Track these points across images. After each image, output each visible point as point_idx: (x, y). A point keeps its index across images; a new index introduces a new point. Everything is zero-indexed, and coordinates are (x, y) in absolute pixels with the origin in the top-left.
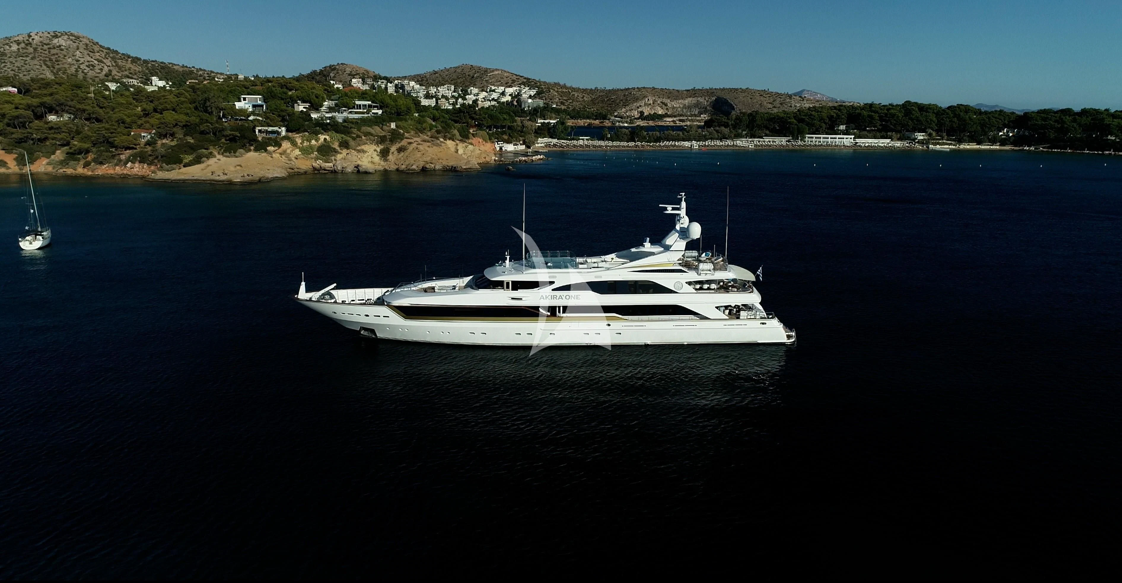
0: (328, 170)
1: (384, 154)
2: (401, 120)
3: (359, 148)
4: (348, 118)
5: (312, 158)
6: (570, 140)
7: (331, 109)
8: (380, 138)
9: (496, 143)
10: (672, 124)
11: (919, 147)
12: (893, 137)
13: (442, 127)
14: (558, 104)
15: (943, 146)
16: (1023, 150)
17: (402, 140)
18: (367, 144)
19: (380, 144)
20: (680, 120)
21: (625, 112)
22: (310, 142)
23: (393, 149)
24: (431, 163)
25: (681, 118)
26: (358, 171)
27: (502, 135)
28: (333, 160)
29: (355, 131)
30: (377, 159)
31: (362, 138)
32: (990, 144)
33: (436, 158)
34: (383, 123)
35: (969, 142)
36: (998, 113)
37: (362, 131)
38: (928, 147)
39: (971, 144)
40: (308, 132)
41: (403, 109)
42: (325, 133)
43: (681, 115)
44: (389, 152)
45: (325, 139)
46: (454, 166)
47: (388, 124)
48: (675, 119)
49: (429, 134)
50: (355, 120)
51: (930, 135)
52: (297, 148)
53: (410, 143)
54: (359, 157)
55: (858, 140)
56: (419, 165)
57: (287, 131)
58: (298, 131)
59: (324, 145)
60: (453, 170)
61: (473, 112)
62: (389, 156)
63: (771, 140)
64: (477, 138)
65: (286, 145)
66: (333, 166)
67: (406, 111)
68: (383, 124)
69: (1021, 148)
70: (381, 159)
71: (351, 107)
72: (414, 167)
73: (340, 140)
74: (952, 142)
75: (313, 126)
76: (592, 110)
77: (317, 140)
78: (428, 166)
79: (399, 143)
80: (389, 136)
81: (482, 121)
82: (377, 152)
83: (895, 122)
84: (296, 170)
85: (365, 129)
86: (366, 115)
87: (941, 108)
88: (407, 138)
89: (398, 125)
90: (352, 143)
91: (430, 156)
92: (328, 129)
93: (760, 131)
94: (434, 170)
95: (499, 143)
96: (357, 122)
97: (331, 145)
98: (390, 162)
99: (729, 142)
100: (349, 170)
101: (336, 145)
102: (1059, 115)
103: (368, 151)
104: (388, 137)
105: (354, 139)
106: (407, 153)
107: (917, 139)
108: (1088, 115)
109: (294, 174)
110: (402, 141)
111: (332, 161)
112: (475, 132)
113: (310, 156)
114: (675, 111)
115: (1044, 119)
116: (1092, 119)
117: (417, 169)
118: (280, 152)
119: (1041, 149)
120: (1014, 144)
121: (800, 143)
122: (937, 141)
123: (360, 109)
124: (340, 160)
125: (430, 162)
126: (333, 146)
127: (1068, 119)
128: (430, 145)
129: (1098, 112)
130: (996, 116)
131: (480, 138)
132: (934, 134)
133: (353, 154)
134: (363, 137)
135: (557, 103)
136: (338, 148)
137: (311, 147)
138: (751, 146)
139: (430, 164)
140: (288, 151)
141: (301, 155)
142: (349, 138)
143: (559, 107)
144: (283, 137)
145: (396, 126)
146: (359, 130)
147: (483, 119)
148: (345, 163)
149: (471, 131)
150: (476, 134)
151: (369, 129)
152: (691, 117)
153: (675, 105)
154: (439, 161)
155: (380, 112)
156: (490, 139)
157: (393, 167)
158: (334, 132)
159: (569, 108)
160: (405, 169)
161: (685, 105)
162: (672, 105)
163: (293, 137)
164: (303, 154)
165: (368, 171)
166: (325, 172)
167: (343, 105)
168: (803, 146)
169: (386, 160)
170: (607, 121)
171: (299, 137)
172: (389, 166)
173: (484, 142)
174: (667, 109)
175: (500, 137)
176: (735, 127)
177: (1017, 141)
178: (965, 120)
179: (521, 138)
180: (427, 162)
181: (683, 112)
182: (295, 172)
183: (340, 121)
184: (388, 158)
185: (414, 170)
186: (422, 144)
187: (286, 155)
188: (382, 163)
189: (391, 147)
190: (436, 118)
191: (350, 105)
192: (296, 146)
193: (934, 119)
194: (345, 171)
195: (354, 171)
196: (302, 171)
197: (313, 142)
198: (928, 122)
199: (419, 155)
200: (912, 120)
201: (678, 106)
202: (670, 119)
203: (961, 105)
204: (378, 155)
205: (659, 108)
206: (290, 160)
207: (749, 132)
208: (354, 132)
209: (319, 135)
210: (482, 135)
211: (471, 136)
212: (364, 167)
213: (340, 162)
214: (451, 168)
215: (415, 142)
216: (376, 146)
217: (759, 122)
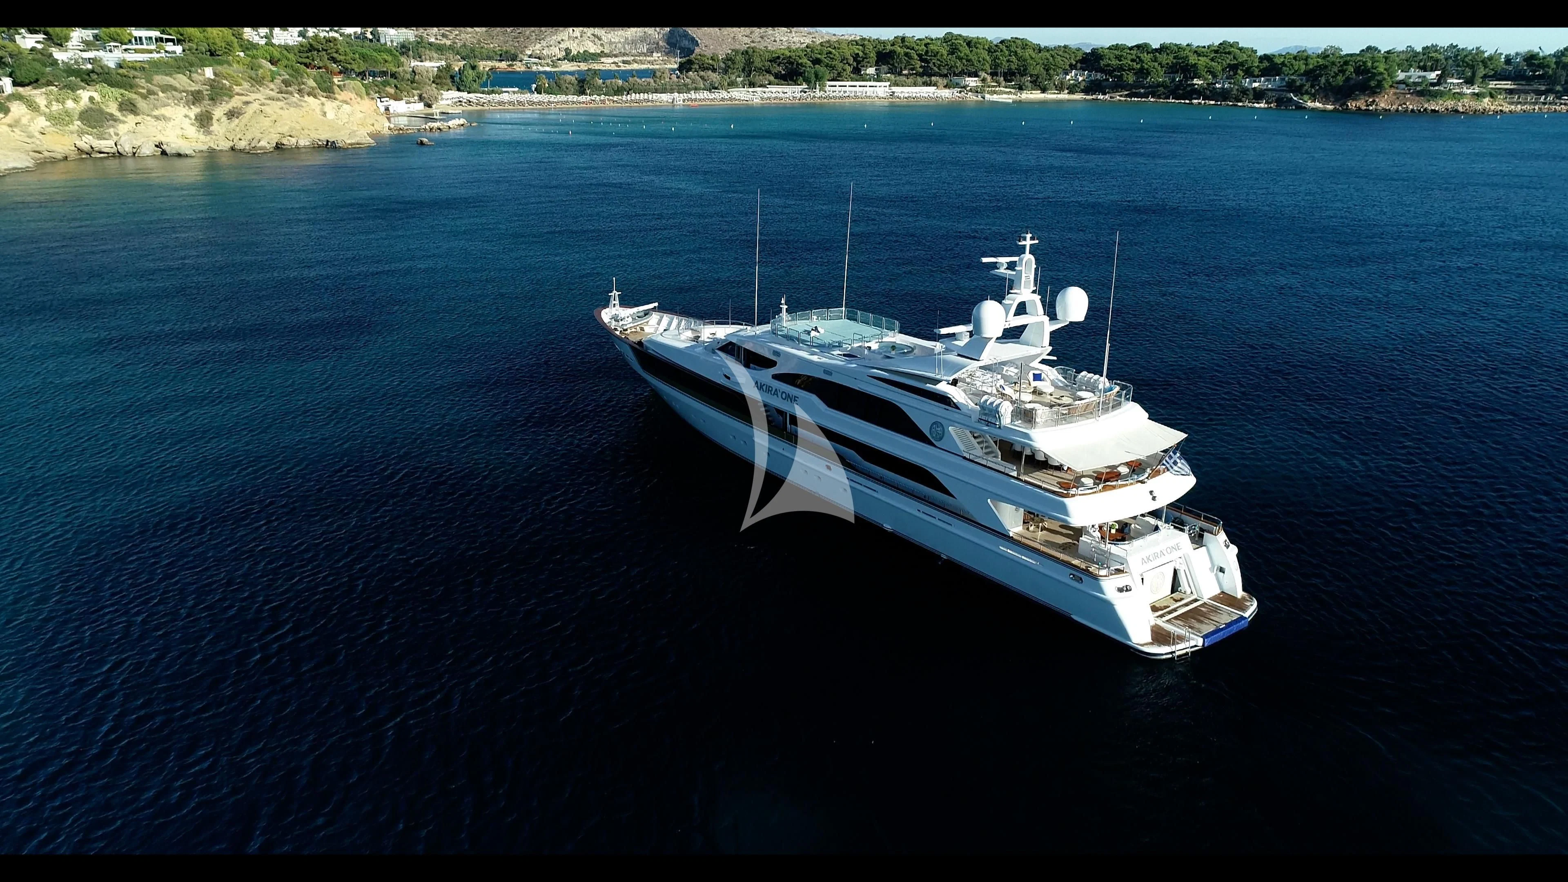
0: (108, 153)
1: (204, 121)
2: (220, 63)
3: (156, 113)
4: (124, 60)
5: (72, 133)
6: (489, 93)
7: (88, 45)
8: (192, 95)
9: (378, 100)
10: (613, 67)
11: (972, 97)
12: (939, 84)
13: (288, 74)
14: (438, 37)
15: (1001, 96)
16: (1097, 99)
17: (231, 97)
18: (168, 105)
19: (194, 104)
20: (624, 62)
21: (541, 49)
22: (63, 103)
23: (219, 112)
24: (290, 136)
25: (625, 58)
26: (164, 153)
27: (385, 87)
28: (112, 134)
29: (142, 82)
30: (192, 131)
31: (158, 95)
32: (1056, 92)
33: (298, 127)
34: (190, 68)
35: (1032, 89)
36: (1063, 49)
37: (155, 82)
38: (984, 98)
39: (1033, 92)
40: (56, 86)
41: (220, 45)
42: (88, 87)
43: (624, 55)
44: (211, 119)
45: (91, 99)
46: (331, 140)
47: (199, 71)
48: (616, 60)
49: (272, 86)
50: (138, 65)
51: (984, 80)
52: (41, 114)
53: (247, 103)
54: (159, 128)
55: (894, 89)
56: (272, 139)
57: (15, 84)
58: (35, 85)
59: (91, 108)
60: (330, 146)
61: (334, 50)
62: (212, 125)
63: (780, 90)
64: (345, 92)
65: (17, 109)
66: (114, 146)
67: (225, 48)
68: (190, 71)
69: (1094, 97)
70: (199, 131)
71: (126, 41)
72: (263, 143)
73: (120, 100)
74: (1012, 90)
75: (65, 75)
76: (492, 46)
77: (76, 100)
78: (285, 142)
79: (227, 102)
80: (208, 90)
81: (350, 64)
82: (190, 119)
83: (939, 62)
84: (46, 154)
85: (159, 79)
86: (155, 56)
87: (991, 42)
88: (238, 94)
89: (217, 72)
90: (141, 104)
91: (287, 124)
92: (93, 81)
93: (761, 77)
94: (297, 148)
95: (382, 100)
96: (144, 68)
97: (104, 107)
98: (216, 135)
99: (724, 94)
100: (148, 149)
101: (112, 108)
102: (1135, 52)
103: (174, 118)
104: (205, 93)
105: (144, 97)
106: (245, 119)
107: (968, 86)
108: (1168, 52)
109: (46, 163)
110: (232, 100)
111: (110, 135)
112: (342, 83)
113: (67, 128)
114: (613, 47)
115: (1119, 58)
116: (1175, 58)
117: (268, 146)
118: (9, 122)
119: (1118, 97)
120: (1086, 91)
121: (818, 93)
122: (993, 89)
123: (142, 44)
124: (125, 134)
125: (288, 134)
126: (108, 110)
127: (1146, 57)
128: (284, 106)
129: (1180, 48)
130: (1061, 53)
131: (351, 92)
132: (989, 78)
133: (149, 123)
134: (161, 94)
135: (436, 35)
136: (118, 114)
137: (67, 113)
138: (757, 101)
139: (289, 138)
140: (24, 121)
141: (50, 126)
142: (134, 96)
143: (438, 42)
144: (10, 95)
145: (215, 74)
146: (149, 81)
147: (352, 61)
148: (136, 140)
149: (336, 80)
150: (344, 85)
151: (169, 80)
152: (639, 56)
153: (613, 40)
154: (302, 132)
155: (178, 49)
156: (368, 94)
157: (225, 145)
158: (106, 85)
159: (456, 43)
160: (247, 148)
161: (627, 39)
162: (608, 39)
163: (30, 95)
164: (54, 125)
165: (182, 153)
166: (102, 155)
167: (110, 38)
168: (824, 98)
169: (208, 133)
170: (519, 64)
171: (41, 94)
172: (216, 142)
173: (359, 99)
174: (602, 45)
175: (384, 91)
176: (725, 71)
177: (1091, 88)
178: (1025, 60)
179: (414, 91)
180: (283, 135)
181: (625, 49)
182: (45, 158)
183: (112, 65)
184: (212, 128)
185: (264, 148)
186: (268, 105)
187: (21, 127)
188: (202, 137)
189: (213, 110)
190: (276, 59)
191: (123, 38)
192: (38, 111)
193: (988, 58)
194: (139, 153)
195: (156, 154)
196: (59, 156)
197: (70, 104)
198: (980, 62)
199: (267, 122)
200: (961, 59)
201: (617, 41)
202: (610, 60)
203: (1016, 38)
204: (192, 124)
205: (591, 44)
206: (31, 136)
207: (747, 79)
208: (142, 85)
209: (78, 92)
210: (354, 88)
211: (336, 89)
212: (173, 145)
213: (127, 137)
214: (325, 143)
215: (255, 100)
216: (187, 108)
217: (758, 63)
